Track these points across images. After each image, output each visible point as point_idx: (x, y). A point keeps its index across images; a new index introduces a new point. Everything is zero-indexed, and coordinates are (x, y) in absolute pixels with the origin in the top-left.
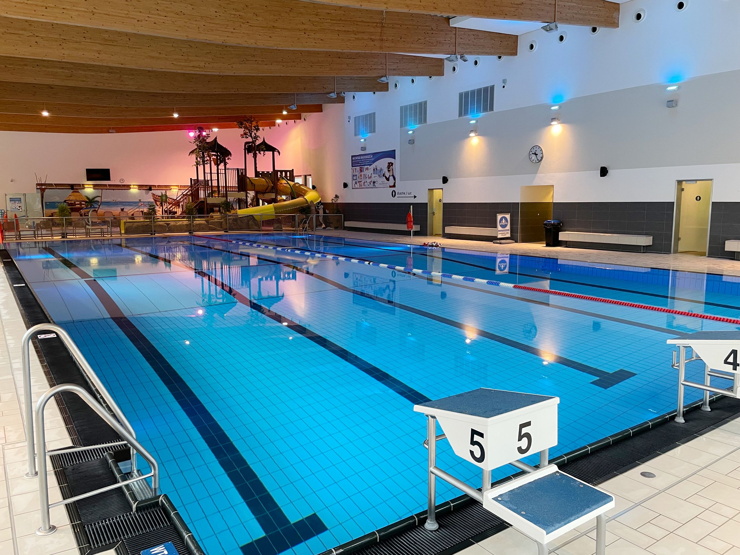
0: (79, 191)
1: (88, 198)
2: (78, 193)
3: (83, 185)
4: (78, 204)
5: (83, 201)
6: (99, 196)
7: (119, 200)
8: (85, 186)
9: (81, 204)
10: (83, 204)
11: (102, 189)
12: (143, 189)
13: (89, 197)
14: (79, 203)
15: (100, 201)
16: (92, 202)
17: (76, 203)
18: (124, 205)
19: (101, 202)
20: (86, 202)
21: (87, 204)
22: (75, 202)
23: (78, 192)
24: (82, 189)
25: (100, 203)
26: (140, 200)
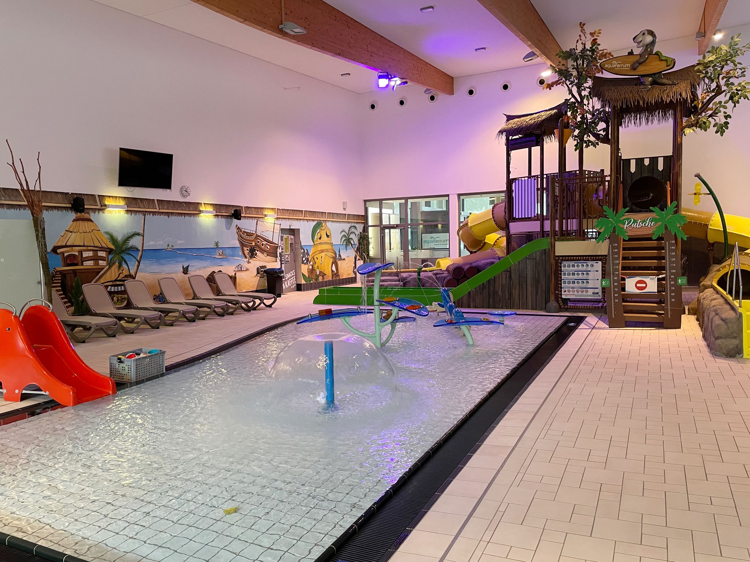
0: (92, 216)
1: (113, 239)
2: (90, 223)
3: (102, 197)
4: (88, 259)
5: (102, 249)
6: (138, 234)
7: (180, 244)
8: (107, 203)
9: (96, 259)
10: (103, 259)
11: (144, 213)
12: (222, 216)
13: (115, 234)
14: (91, 254)
15: (140, 248)
16: (123, 252)
17: (85, 255)
18: (189, 258)
19: (143, 250)
20: (110, 251)
21: (110, 257)
22: (81, 252)
23: (90, 220)
24: (99, 210)
25: (140, 253)
26: (217, 244)
